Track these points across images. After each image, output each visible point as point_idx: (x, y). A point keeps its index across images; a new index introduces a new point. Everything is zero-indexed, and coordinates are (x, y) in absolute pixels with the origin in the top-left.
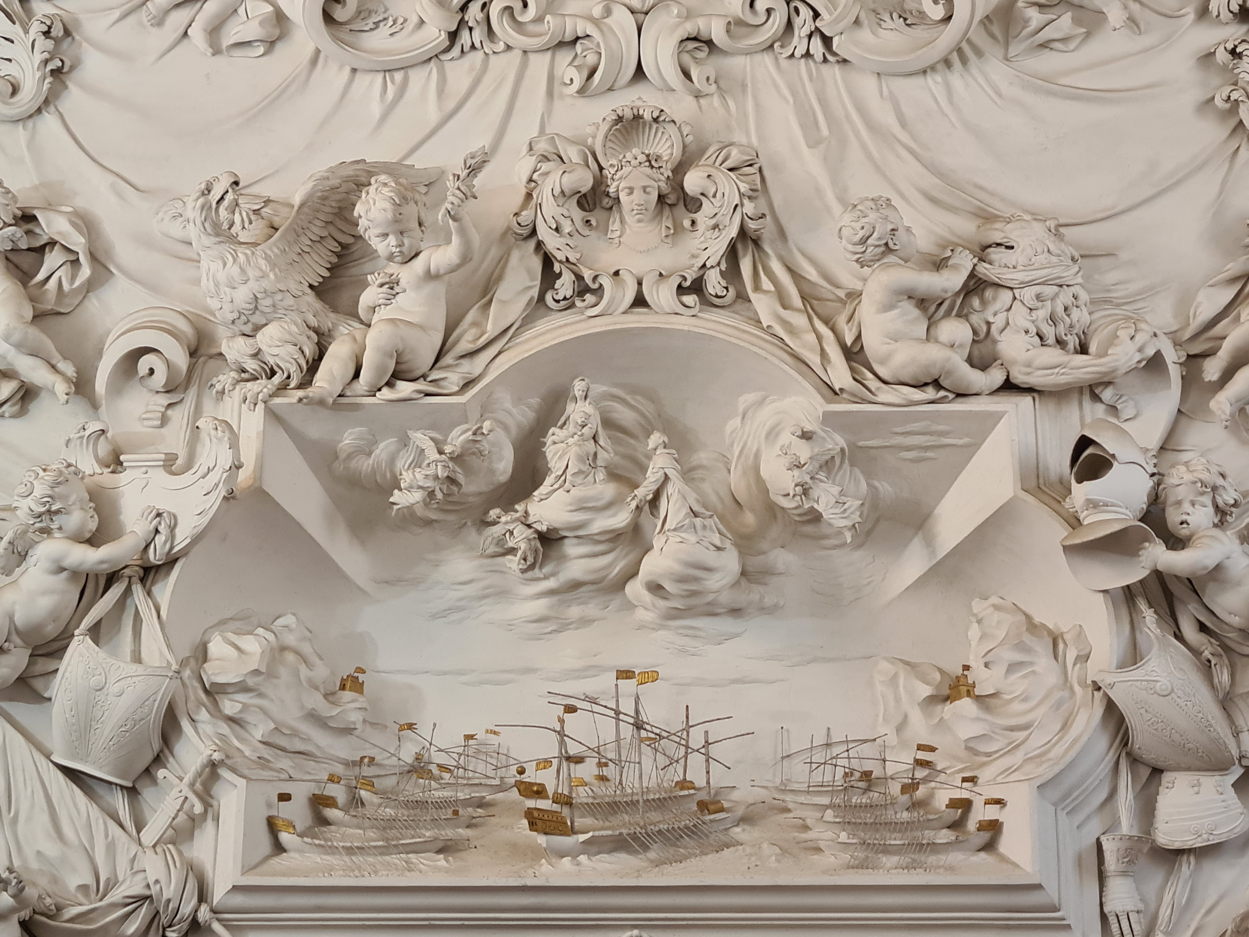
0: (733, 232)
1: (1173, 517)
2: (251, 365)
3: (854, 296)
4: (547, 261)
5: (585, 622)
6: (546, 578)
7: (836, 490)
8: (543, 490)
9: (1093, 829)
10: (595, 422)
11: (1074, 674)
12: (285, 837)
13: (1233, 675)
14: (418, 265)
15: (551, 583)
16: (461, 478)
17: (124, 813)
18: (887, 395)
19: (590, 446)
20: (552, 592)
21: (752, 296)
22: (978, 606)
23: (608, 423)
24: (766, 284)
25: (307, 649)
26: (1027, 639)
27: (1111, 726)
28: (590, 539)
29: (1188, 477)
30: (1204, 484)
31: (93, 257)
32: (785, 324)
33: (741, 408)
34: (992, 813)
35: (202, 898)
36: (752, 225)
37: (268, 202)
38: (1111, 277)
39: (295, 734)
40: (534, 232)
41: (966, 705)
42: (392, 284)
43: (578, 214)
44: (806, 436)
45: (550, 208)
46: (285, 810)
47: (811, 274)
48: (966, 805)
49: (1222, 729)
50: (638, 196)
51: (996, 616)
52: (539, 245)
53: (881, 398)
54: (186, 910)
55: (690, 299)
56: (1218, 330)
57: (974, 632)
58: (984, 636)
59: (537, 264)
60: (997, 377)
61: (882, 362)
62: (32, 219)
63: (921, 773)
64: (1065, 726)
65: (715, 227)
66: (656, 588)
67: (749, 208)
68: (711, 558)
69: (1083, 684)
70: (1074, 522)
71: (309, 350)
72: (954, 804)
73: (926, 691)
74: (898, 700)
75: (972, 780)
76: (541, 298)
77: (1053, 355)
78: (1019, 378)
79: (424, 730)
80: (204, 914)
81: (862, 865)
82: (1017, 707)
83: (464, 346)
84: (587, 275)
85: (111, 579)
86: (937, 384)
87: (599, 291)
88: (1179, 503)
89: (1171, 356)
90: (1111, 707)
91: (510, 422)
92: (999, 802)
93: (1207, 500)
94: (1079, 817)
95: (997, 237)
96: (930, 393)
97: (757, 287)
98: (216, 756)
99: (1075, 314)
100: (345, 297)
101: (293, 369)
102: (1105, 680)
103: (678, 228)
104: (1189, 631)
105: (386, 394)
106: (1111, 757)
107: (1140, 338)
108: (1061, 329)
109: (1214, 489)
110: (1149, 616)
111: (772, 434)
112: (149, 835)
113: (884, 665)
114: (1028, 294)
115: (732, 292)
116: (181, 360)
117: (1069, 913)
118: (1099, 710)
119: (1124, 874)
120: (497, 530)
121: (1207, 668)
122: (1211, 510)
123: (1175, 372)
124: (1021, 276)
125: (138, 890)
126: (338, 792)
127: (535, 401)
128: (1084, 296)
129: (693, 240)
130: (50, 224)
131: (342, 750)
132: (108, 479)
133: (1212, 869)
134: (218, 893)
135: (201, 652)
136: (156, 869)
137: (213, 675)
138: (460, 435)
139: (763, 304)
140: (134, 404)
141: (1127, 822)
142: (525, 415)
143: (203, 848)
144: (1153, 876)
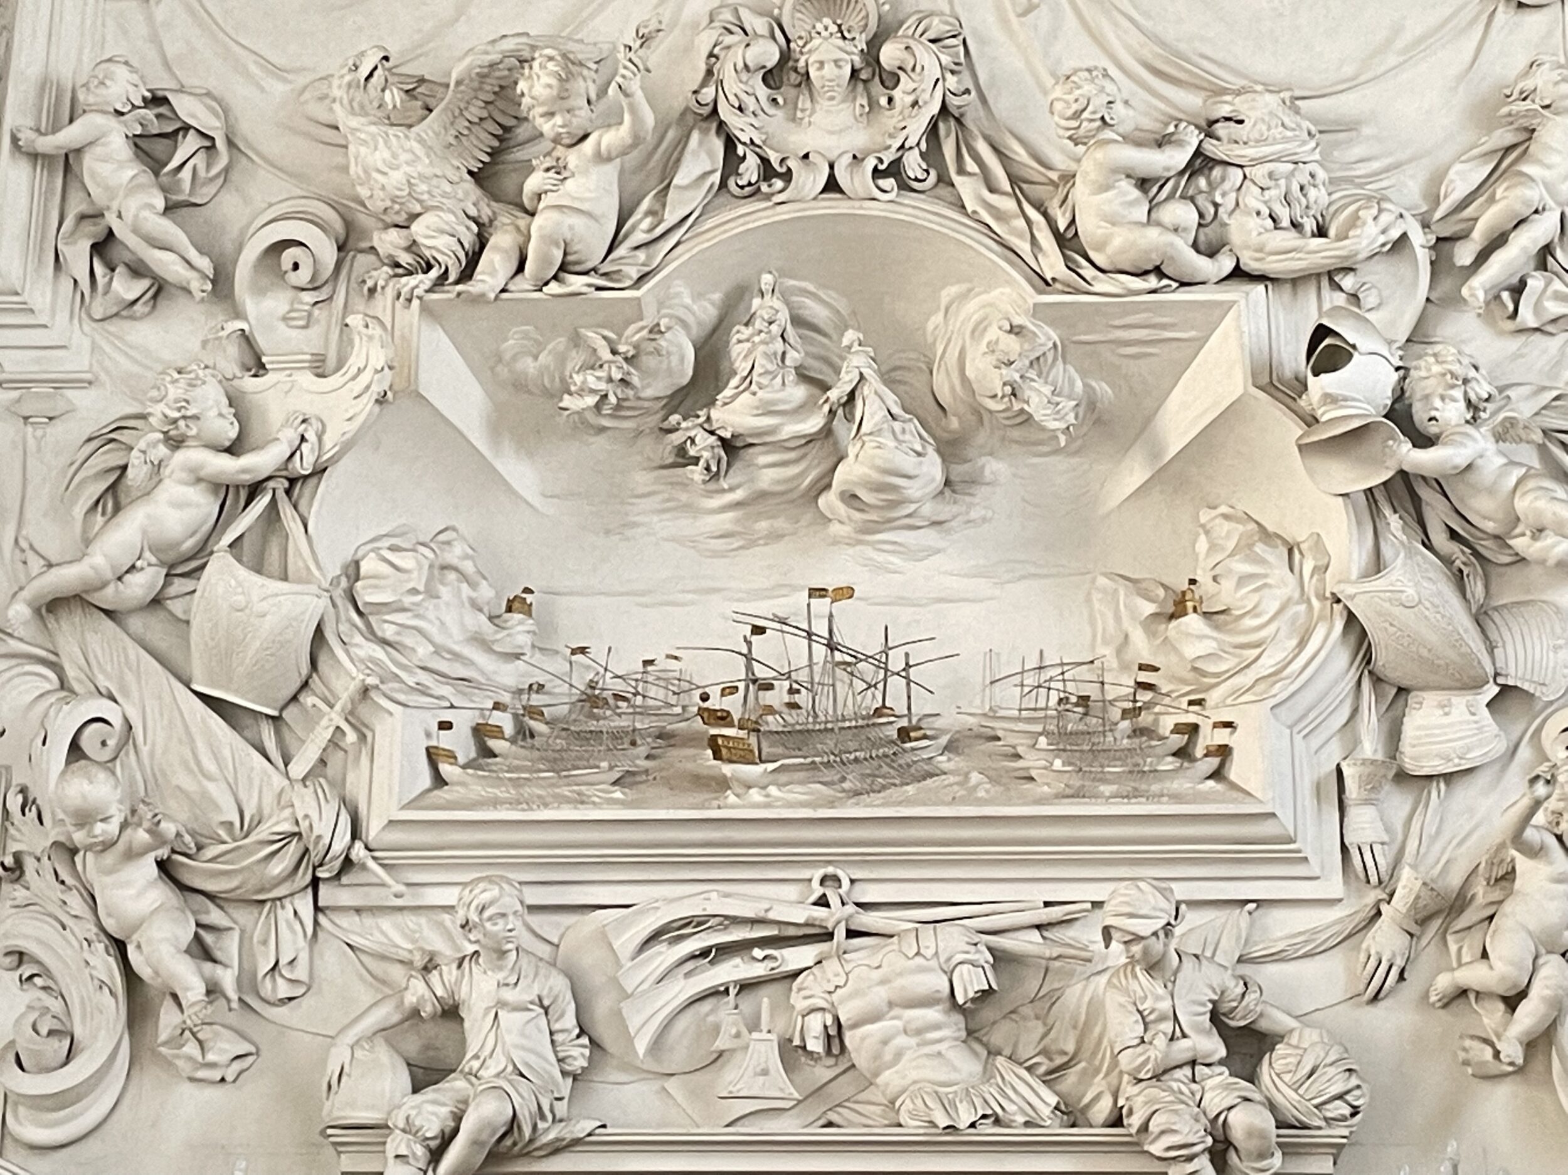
0: (935, 108)
1: (1420, 414)
2: (405, 259)
3: (1069, 178)
4: (730, 143)
5: (775, 537)
6: (731, 489)
7: (1047, 390)
8: (728, 392)
9: (1333, 755)
10: (784, 316)
11: (1310, 586)
12: (445, 768)
13: (1487, 587)
14: (588, 146)
15: (738, 495)
16: (635, 380)
17: (271, 745)
18: (1103, 284)
19: (779, 346)
20: (738, 505)
21: (957, 179)
22: (1205, 516)
23: (798, 321)
24: (971, 166)
25: (468, 567)
26: (1259, 548)
27: (1352, 642)
28: (781, 446)
29: (1436, 369)
30: (1454, 376)
31: (231, 143)
32: (990, 207)
33: (944, 302)
34: (1222, 737)
35: (355, 835)
36: (953, 101)
37: (422, 81)
38: (1352, 154)
39: (457, 656)
40: (715, 111)
41: (1192, 622)
42: (559, 169)
43: (763, 92)
44: (1015, 330)
45: (732, 85)
46: (445, 740)
47: (1020, 153)
48: (1194, 729)
49: (1474, 641)
50: (829, 70)
51: (1227, 526)
52: (721, 124)
53: (1098, 287)
54: (338, 847)
55: (889, 183)
56: (1469, 212)
57: (1202, 545)
58: (1213, 547)
59: (718, 146)
60: (1226, 264)
61: (1100, 248)
62: (164, 101)
63: (1145, 696)
64: (1302, 644)
65: (915, 103)
66: (851, 498)
67: (952, 82)
69: (1322, 597)
70: (1311, 421)
71: (469, 239)
72: (1178, 729)
73: (1149, 608)
74: (1118, 618)
75: (1199, 702)
76: (723, 184)
77: (1289, 238)
78: (1250, 264)
79: (598, 652)
80: (359, 852)
81: (1078, 794)
82: (1249, 622)
83: (639, 237)
84: (774, 158)
85: (254, 490)
86: (1158, 271)
87: (787, 176)
88: (1427, 397)
89: (1419, 239)
90: (1351, 618)
91: (690, 320)
92: (1228, 725)
93: (1458, 393)
94: (1315, 741)
95: (1225, 110)
96: (1153, 282)
97: (961, 171)
98: (371, 681)
99: (1312, 193)
100: (508, 183)
101: (451, 263)
102: (1345, 591)
104: (1439, 538)
105: (554, 288)
106: (1353, 674)
107: (1385, 218)
108: (1298, 211)
109: (1466, 381)
110: (1394, 522)
111: (978, 330)
112: (298, 769)
113: (1102, 581)
114: (1259, 173)
115: (933, 176)
117: (1305, 845)
118: (1339, 625)
119: (1367, 802)
120: (677, 438)
121: (1459, 579)
122: (1462, 405)
123: (1423, 257)
124: (1251, 152)
125: (287, 827)
126: (505, 721)
127: (717, 296)
128: (1321, 175)
129: (890, 119)
130: (186, 108)
131: (510, 675)
132: (249, 383)
133: (1465, 794)
134: (373, 829)
135: (353, 571)
136: (305, 802)
137: (367, 595)
138: (635, 334)
139: (968, 188)
140: (277, 303)
141: (1371, 746)
142: (706, 311)
143: (356, 784)
144: (1398, 803)
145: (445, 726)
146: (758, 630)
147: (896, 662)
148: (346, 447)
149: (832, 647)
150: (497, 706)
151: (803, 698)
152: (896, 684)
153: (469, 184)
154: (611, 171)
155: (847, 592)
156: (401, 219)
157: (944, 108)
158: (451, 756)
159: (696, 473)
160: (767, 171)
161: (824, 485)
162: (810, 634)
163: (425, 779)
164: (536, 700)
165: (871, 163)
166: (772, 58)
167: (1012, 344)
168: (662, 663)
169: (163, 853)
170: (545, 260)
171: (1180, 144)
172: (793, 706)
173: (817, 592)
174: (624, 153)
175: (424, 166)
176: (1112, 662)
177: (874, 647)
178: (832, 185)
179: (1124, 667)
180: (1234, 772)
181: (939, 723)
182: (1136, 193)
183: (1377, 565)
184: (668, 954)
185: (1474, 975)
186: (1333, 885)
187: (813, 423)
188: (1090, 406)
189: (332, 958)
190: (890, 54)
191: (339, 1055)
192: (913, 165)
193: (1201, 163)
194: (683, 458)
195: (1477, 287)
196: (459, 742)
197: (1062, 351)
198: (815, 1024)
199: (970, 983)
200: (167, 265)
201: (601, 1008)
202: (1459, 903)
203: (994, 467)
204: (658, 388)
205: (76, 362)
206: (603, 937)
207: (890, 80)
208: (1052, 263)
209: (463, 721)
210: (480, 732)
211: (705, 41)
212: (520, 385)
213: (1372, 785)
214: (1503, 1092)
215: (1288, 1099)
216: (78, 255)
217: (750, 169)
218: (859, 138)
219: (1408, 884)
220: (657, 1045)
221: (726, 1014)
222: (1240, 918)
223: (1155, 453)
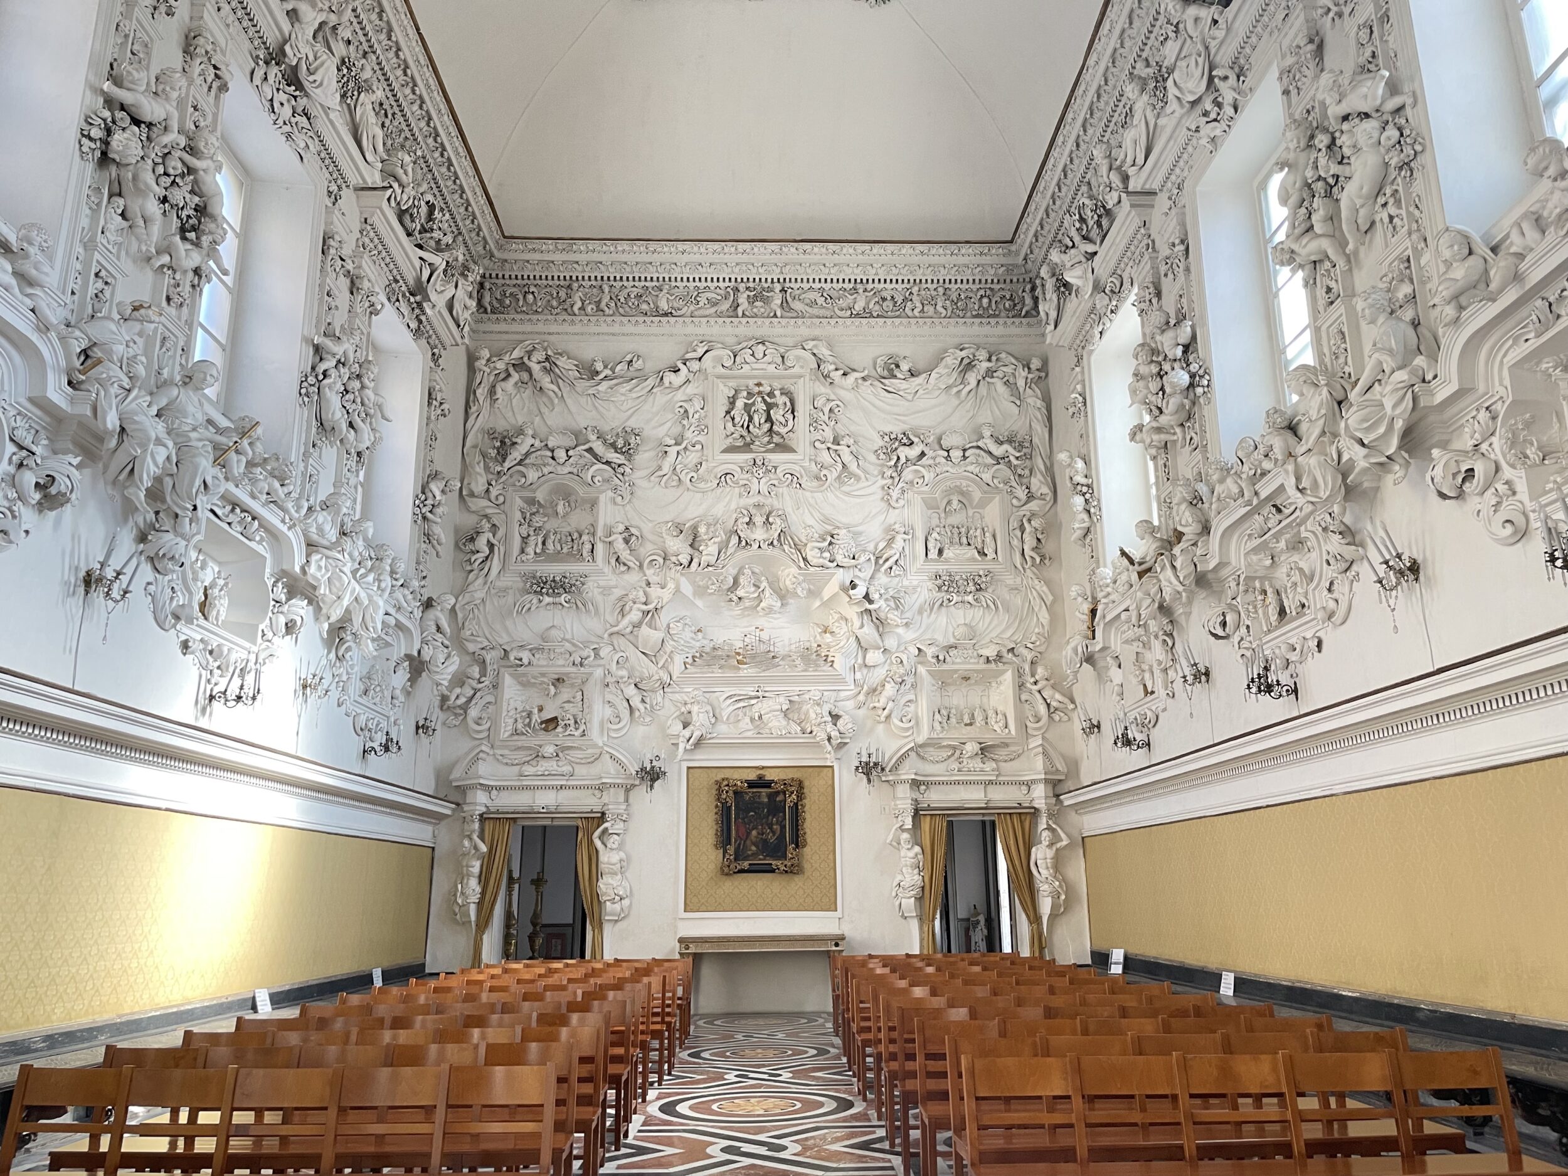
2: (677, 563)
3: (806, 545)
4: (740, 537)
9: (853, 662)
11: (850, 629)
12: (687, 666)
13: (882, 630)
16: (721, 586)
21: (784, 545)
22: (831, 613)
24: (787, 543)
25: (690, 624)
26: (841, 620)
27: (857, 641)
31: (642, 538)
32: (790, 552)
33: (781, 571)
34: (832, 658)
38: (861, 541)
39: (689, 642)
40: (737, 530)
41: (828, 634)
43: (746, 527)
46: (687, 660)
47: (796, 540)
48: (827, 656)
49: (880, 640)
51: (835, 615)
52: (738, 533)
53: (811, 569)
55: (771, 546)
57: (830, 618)
59: (737, 538)
62: (629, 529)
63: (819, 648)
65: (776, 529)
67: (783, 525)
69: (852, 631)
70: (850, 597)
71: (689, 559)
72: (824, 655)
73: (820, 630)
74: (814, 632)
75: (829, 651)
76: (738, 546)
79: (715, 639)
82: (838, 635)
83: (722, 558)
84: (748, 541)
87: (751, 545)
90: (857, 635)
92: (834, 656)
94: (850, 659)
96: (821, 568)
100: (697, 548)
101: (686, 564)
102: (856, 630)
103: (768, 530)
104: (874, 621)
105: (706, 569)
106: (857, 646)
110: (866, 618)
111: (788, 577)
113: (811, 624)
115: (779, 545)
116: (661, 561)
117: (847, 679)
118: (855, 637)
119: (859, 671)
121: (878, 628)
123: (873, 563)
126: (698, 654)
129: (771, 532)
130: (633, 530)
133: (877, 669)
138: (721, 578)
139: (786, 547)
141: (860, 661)
144: (865, 671)
145: (687, 657)
146: (745, 635)
147: (772, 642)
150: (696, 652)
151: (754, 650)
153: (689, 547)
156: (676, 554)
157: (781, 531)
158: (688, 663)
160: (747, 544)
162: (755, 636)
163: (683, 668)
164: (703, 650)
165: (767, 542)
166: (748, 521)
168: (727, 641)
173: (757, 628)
175: (680, 543)
177: (767, 638)
178: (760, 547)
180: (834, 666)
181: (780, 654)
183: (862, 626)
184: (729, 701)
186: (852, 687)
190: (771, 520)
192: (775, 543)
196: (690, 660)
202: (875, 690)
205: (613, 583)
206: (717, 698)
207: (771, 524)
208: (802, 564)
209: (690, 656)
210: (693, 657)
211: (735, 516)
212: (699, 586)
213: (860, 668)
216: (613, 561)
217: (743, 543)
218: (765, 536)
221: (740, 712)
222: (835, 694)
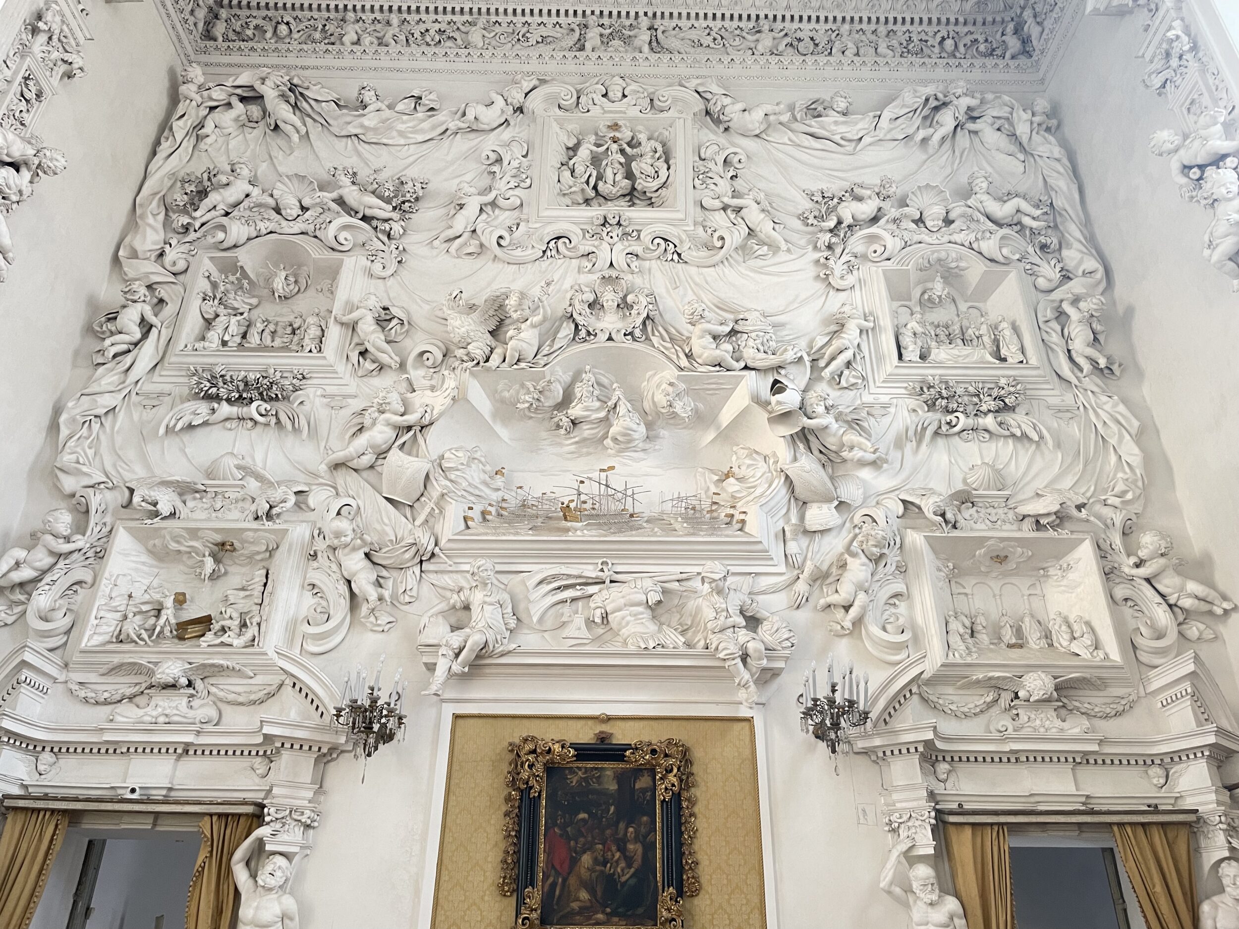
0: (645, 315)
1: (809, 410)
2: (465, 358)
3: (689, 338)
4: (577, 326)
5: (589, 454)
6: (574, 437)
7: (682, 404)
8: (574, 404)
9: (781, 524)
10: (593, 379)
11: (772, 468)
12: (470, 523)
13: (833, 470)
14: (528, 322)
15: (577, 439)
16: (542, 400)
17: (409, 515)
18: (701, 369)
19: (591, 389)
20: (576, 443)
21: (652, 338)
22: (735, 449)
24: (657, 333)
25: (483, 459)
26: (754, 455)
27: (788, 485)
28: (591, 422)
29: (815, 395)
30: (821, 397)
31: (409, 323)
32: (663, 346)
33: (647, 377)
34: (742, 517)
35: (436, 545)
36: (651, 313)
37: (474, 305)
38: (785, 333)
39: (476, 487)
40: (572, 315)
41: (731, 480)
42: (518, 329)
43: (588, 310)
44: (671, 384)
45: (578, 308)
46: (470, 513)
47: (673, 331)
48: (732, 516)
49: (830, 484)
50: (610, 303)
51: (742, 451)
52: (574, 320)
53: (699, 370)
54: (430, 548)
55: (629, 337)
56: (823, 351)
57: (734, 458)
58: (738, 458)
59: (573, 326)
60: (742, 365)
61: (700, 357)
62: (388, 309)
64: (770, 486)
65: (639, 313)
66: (615, 440)
67: (651, 306)
68: (634, 427)
69: (776, 471)
70: (770, 413)
71: (487, 351)
72: (726, 516)
73: (716, 478)
74: (705, 482)
75: (734, 507)
76: (574, 339)
77: (762, 355)
78: (750, 364)
79: (526, 488)
80: (437, 550)
81: (693, 534)
82: (751, 480)
83: (545, 352)
84: (591, 330)
86: (720, 365)
87: (596, 335)
88: (811, 405)
90: (787, 477)
91: (562, 380)
92: (744, 512)
93: (822, 403)
94: (775, 519)
95: (742, 317)
96: (718, 368)
97: (653, 335)
98: (445, 491)
99: (771, 343)
100: (501, 337)
101: (481, 358)
102: (785, 467)
103: (625, 315)
104: (816, 452)
105: (515, 367)
106: (787, 497)
107: (795, 350)
108: (766, 348)
109: (825, 399)
110: (801, 446)
111: (658, 386)
112: (417, 523)
113: (700, 470)
114: (753, 335)
115: (644, 337)
117: (772, 553)
118: (783, 479)
119: (793, 539)
120: (556, 420)
121: (824, 467)
122: (823, 407)
123: (808, 364)
124: (751, 328)
125: (412, 541)
126: (493, 510)
127: (571, 373)
128: (774, 337)
129: (630, 320)
130: (394, 311)
131: (495, 496)
132: (409, 395)
133: (828, 539)
134: (442, 543)
135: (442, 457)
136: (419, 533)
137: (445, 465)
138: (542, 384)
139: (655, 340)
140: (421, 372)
141: (794, 520)
142: (567, 378)
143: (438, 528)
144: (804, 541)
145: (470, 508)
146: (582, 482)
147: (629, 492)
148: (441, 415)
149: (607, 486)
150: (490, 505)
151: (596, 507)
152: (629, 500)
153: (488, 335)
154: (536, 331)
155: (613, 468)
156: (464, 345)
157: (648, 317)
158: (472, 519)
159: (562, 431)
160: (589, 333)
161: (605, 436)
162: (600, 483)
163: (462, 526)
164: (504, 505)
165: (624, 331)
166: (591, 300)
167: (670, 389)
168: (549, 494)
169: (367, 550)
170: (512, 356)
171: (727, 325)
172: (594, 509)
173: (602, 470)
174: (540, 324)
175: (473, 327)
176: (703, 496)
177: (621, 488)
178: (610, 339)
179: (707, 497)
180: (747, 529)
181: (644, 515)
182: (712, 340)
183: (795, 459)
184: (547, 588)
185: (834, 598)
186: (782, 568)
187: (602, 414)
188: (696, 411)
189: (426, 588)
190: (630, 299)
191: (425, 620)
192: (637, 333)
193: (733, 332)
194: (558, 427)
195: (826, 373)
196: (476, 514)
197: (687, 392)
198: (598, 612)
199: (654, 598)
200: (384, 358)
201: (522, 606)
202: (826, 575)
203: (663, 432)
204: (549, 403)
205: (351, 390)
206: (523, 582)
207: (630, 307)
208: (684, 362)
209: (478, 508)
210: (484, 513)
211: (569, 296)
212: (503, 401)
213: (795, 533)
214: (844, 641)
215: (768, 639)
216: (354, 356)
217: (583, 333)
218: (620, 325)
219: (809, 567)
220: (541, 620)
221: (566, 609)
222: (749, 579)
223: (718, 427)
